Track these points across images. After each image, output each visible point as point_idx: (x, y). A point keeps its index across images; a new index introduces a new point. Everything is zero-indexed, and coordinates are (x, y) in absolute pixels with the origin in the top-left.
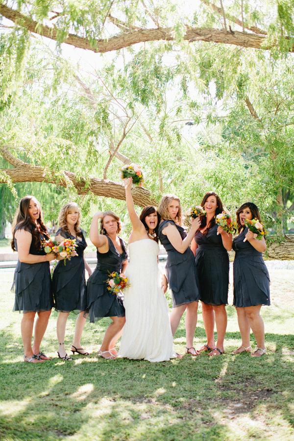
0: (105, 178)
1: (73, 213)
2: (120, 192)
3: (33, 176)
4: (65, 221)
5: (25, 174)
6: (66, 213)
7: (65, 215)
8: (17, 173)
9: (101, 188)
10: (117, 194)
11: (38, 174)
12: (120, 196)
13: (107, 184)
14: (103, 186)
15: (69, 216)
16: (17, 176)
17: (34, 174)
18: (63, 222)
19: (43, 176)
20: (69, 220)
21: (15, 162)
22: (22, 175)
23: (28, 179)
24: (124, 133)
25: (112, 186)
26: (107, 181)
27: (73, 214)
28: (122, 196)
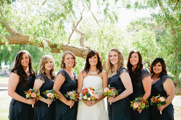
0: (69, 43)
1: (49, 62)
2: (78, 52)
3: (23, 41)
4: (44, 68)
5: (18, 39)
6: (44, 62)
7: (44, 64)
8: (13, 38)
9: (66, 49)
10: (76, 53)
11: (26, 39)
12: (78, 55)
13: (70, 47)
14: (67, 48)
15: (46, 65)
16: (13, 40)
17: (24, 39)
18: (42, 69)
19: (29, 40)
20: (46, 67)
21: (13, 32)
22: (16, 40)
23: (20, 42)
24: (81, 17)
25: (73, 48)
26: (70, 45)
27: (49, 64)
28: (79, 54)
